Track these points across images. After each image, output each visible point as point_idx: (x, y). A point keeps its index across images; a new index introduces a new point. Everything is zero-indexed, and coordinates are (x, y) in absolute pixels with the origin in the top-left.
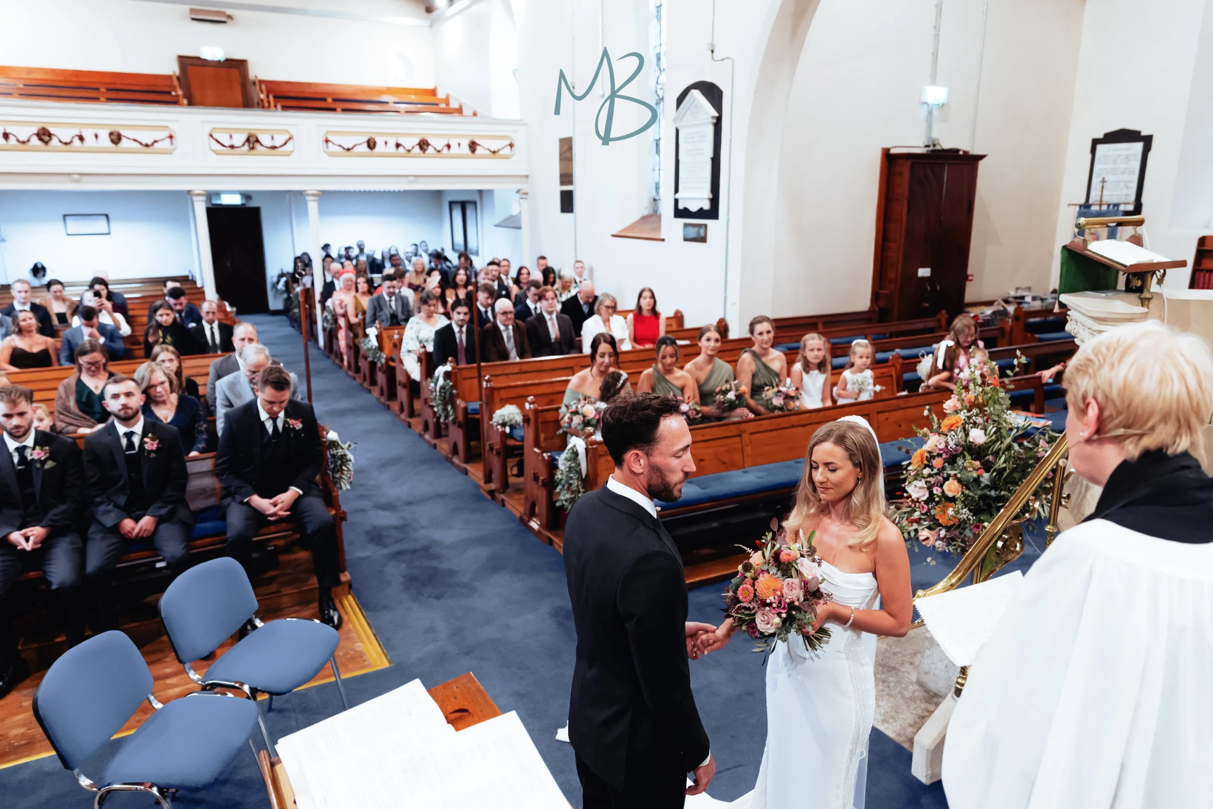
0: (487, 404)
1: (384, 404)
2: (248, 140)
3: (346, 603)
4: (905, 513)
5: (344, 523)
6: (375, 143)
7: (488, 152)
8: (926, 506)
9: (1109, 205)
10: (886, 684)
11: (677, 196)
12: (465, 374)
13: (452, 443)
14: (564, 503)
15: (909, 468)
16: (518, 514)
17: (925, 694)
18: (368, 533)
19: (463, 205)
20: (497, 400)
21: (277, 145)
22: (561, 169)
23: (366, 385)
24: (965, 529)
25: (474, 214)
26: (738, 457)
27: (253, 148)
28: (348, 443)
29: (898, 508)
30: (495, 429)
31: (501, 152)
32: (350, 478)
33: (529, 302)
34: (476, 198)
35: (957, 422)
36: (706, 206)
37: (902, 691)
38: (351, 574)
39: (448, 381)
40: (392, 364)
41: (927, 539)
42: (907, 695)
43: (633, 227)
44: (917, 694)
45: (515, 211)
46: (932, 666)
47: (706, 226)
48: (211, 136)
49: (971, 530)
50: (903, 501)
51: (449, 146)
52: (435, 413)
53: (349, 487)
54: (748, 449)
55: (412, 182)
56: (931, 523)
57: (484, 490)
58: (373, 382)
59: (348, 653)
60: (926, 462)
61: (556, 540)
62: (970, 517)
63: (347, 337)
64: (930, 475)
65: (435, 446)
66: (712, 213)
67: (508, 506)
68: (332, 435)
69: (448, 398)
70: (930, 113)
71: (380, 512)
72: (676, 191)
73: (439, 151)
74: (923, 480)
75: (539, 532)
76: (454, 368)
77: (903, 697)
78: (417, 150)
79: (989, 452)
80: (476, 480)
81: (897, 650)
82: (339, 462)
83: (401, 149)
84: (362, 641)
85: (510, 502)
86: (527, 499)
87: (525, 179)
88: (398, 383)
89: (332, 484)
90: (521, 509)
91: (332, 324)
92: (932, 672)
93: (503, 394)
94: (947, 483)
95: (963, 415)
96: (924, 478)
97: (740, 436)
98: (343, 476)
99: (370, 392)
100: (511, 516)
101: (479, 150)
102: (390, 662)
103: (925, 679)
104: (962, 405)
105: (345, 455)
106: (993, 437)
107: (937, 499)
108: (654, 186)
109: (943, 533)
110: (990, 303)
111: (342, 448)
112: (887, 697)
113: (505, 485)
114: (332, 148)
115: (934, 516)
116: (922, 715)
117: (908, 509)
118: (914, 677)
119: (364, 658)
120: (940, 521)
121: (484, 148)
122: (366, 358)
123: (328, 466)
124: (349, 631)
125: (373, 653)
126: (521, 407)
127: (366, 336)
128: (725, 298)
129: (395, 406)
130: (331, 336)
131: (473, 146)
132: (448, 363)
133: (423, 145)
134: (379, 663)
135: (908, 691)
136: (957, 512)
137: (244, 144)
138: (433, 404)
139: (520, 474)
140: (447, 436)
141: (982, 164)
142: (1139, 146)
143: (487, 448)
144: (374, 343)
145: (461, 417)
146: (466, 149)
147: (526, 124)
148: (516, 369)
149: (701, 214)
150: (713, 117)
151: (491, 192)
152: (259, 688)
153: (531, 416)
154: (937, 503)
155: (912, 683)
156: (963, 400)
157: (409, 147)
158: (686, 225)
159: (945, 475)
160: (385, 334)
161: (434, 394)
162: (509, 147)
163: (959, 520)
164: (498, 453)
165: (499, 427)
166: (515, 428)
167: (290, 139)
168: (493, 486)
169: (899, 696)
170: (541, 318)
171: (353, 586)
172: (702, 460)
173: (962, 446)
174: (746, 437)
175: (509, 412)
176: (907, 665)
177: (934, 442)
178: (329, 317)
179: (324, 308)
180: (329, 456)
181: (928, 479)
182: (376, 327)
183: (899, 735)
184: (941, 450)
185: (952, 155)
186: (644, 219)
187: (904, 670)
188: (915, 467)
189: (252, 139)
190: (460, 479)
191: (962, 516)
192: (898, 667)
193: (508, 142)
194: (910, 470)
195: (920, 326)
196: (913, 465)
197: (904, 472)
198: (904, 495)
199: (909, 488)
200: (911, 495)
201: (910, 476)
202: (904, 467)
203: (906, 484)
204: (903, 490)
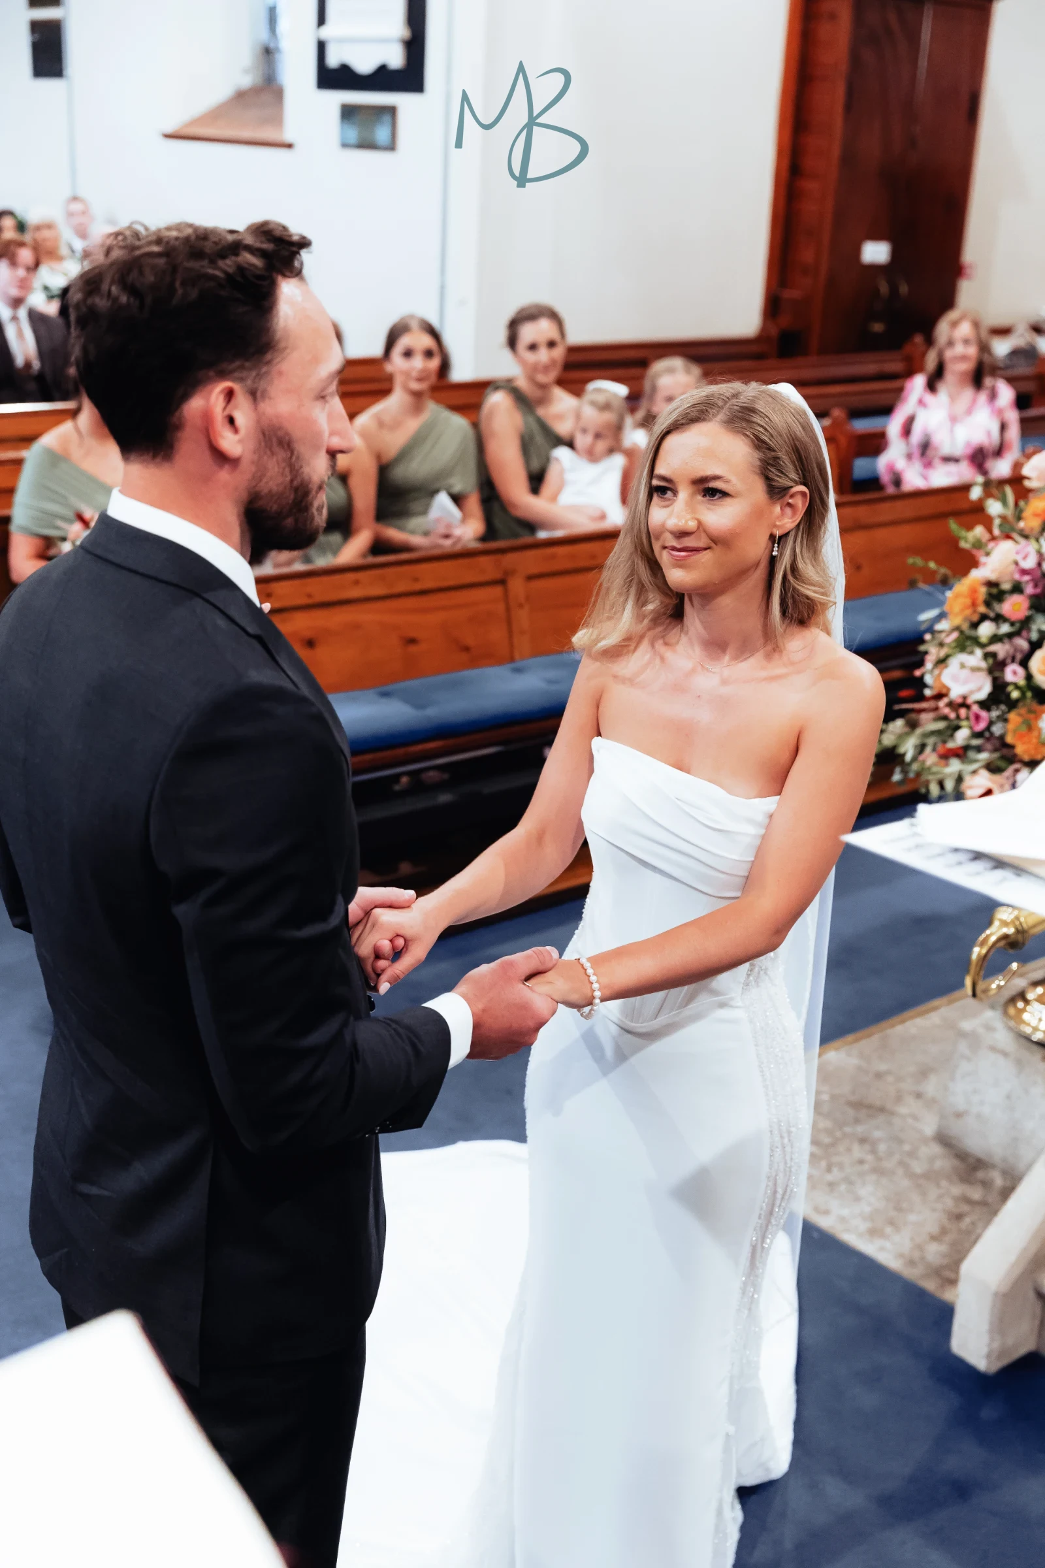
4: (933, 733)
8: (985, 713)
10: (867, 1147)
11: (324, 33)
15: (939, 627)
17: (955, 1162)
26: (497, 634)
29: (913, 725)
36: (395, 58)
37: (906, 1158)
41: (989, 792)
42: (918, 1168)
43: (217, 114)
44: (938, 1164)
46: (975, 1098)
47: (392, 111)
50: (924, 705)
54: (523, 617)
56: (998, 755)
60: (982, 609)
64: (995, 638)
66: (410, 76)
72: (322, 20)
74: (979, 652)
77: (911, 1175)
81: (883, 1067)
92: (976, 1109)
94: (1039, 655)
96: (983, 645)
97: (502, 582)
103: (955, 1128)
107: (1015, 694)
108: (264, 15)
110: (1004, 332)
112: (874, 1177)
115: (1002, 737)
116: (956, 1210)
117: (941, 725)
118: (929, 1127)
120: (1020, 750)
128: (443, 288)
135: (918, 1157)
149: (384, 79)
154: (1013, 705)
155: (927, 1141)
158: (349, 113)
159: (1034, 635)
169: (900, 1171)
172: (412, 641)
174: (517, 586)
176: (910, 1100)
177: (1001, 559)
181: (993, 648)
183: (911, 1263)
184: (1025, 571)
186: (241, 97)
187: (903, 1110)
188: (958, 620)
192: (889, 1105)
194: (940, 632)
195: (871, 368)
196: (950, 617)
197: (928, 637)
198: (928, 692)
199: (939, 675)
200: (948, 690)
201: (941, 645)
202: (923, 627)
203: (929, 665)
204: (920, 683)
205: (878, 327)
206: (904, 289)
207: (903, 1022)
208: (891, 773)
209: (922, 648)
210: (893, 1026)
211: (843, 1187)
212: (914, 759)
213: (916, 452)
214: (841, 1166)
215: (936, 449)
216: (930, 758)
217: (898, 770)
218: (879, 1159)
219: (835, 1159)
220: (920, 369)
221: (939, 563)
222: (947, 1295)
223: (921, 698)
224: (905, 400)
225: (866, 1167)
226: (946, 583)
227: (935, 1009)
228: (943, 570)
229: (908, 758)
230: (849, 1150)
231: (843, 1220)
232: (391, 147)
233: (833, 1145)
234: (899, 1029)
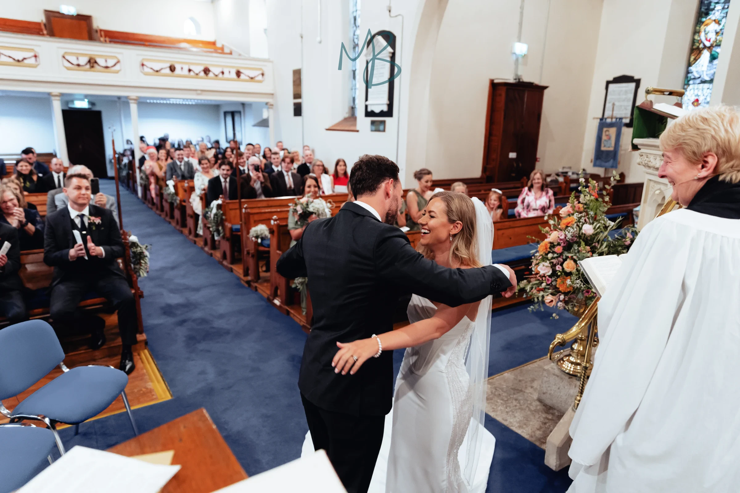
0: (245, 223)
1: (179, 230)
2: (89, 61)
3: (143, 355)
4: (535, 284)
5: (141, 300)
6: (175, 68)
7: (247, 78)
8: (550, 279)
9: (617, 119)
10: (517, 401)
11: (367, 103)
12: (231, 206)
13: (222, 252)
14: (298, 285)
15: (536, 255)
16: (265, 296)
17: (544, 407)
18: (162, 308)
19: (233, 114)
20: (252, 221)
21: (109, 65)
22: (294, 91)
23: (168, 219)
24: (578, 294)
25: (239, 118)
27: (92, 67)
28: (146, 245)
29: (529, 282)
30: (251, 239)
31: (257, 79)
32: (146, 268)
33: (273, 167)
34: (240, 108)
35: (572, 221)
36: (385, 109)
37: (529, 406)
38: (147, 335)
39: (220, 210)
40: (184, 204)
41: (552, 301)
42: (532, 408)
43: (339, 124)
44: (538, 407)
45: (265, 116)
46: (549, 389)
47: (384, 122)
48: (64, 57)
49: (583, 294)
50: (532, 276)
51: (223, 73)
52: (211, 232)
53: (145, 275)
55: (198, 94)
56: (554, 290)
57: (244, 281)
58: (172, 217)
59: (141, 390)
60: (549, 250)
61: (292, 311)
62: (582, 285)
63: (156, 188)
64: (553, 258)
65: (211, 255)
66: (389, 113)
67: (259, 291)
68: (133, 238)
69: (220, 221)
70: (517, 60)
71: (171, 295)
72: (366, 100)
73: (216, 76)
74: (548, 262)
75: (280, 307)
76: (223, 202)
77: (531, 411)
78: (202, 74)
79: (595, 241)
80: (239, 275)
81: (521, 378)
82: (138, 257)
83: (192, 73)
84: (152, 381)
85: (261, 288)
86: (272, 285)
87: (271, 96)
88: (187, 215)
89: (133, 273)
90: (268, 292)
91: (146, 181)
92: (549, 392)
93: (256, 218)
94: (566, 263)
95: (576, 216)
96: (549, 260)
98: (142, 267)
99: (170, 223)
100: (262, 298)
101: (242, 76)
102: (171, 396)
103: (543, 397)
104: (573, 210)
105: (143, 253)
106: (598, 230)
107: (559, 274)
108: (352, 99)
109: (562, 297)
110: (549, 175)
111: (141, 248)
112: (520, 410)
113: (257, 277)
114: (146, 70)
115: (555, 286)
116: (544, 422)
117: (537, 282)
118: (535, 396)
119: (153, 393)
120: (560, 289)
121: (245, 75)
122: (166, 201)
123: (131, 260)
124: (144, 375)
125: (160, 390)
126: (268, 225)
127: (167, 186)
129: (186, 231)
130: (146, 188)
131: (238, 74)
132: (220, 199)
133: (206, 71)
134: (163, 396)
135: (532, 405)
136: (573, 282)
137: (86, 64)
138: (209, 225)
139: (268, 270)
140: (219, 248)
141: (546, 92)
142: (633, 85)
143: (245, 253)
144: (172, 190)
145: (228, 234)
146: (234, 75)
147: (272, 62)
148: (265, 204)
149: (382, 114)
150: (390, 53)
151: (250, 105)
152: (57, 420)
153: (275, 229)
154: (558, 277)
155: (535, 401)
156: (575, 207)
157: (197, 72)
158: (373, 123)
159: (564, 257)
160: (179, 185)
161: (210, 219)
162: (261, 76)
163: (574, 288)
164: (253, 256)
165: (253, 239)
166: (265, 239)
167: (118, 62)
168: (249, 278)
169: (527, 409)
170: (280, 174)
171: (150, 343)
173: (576, 237)
175: (261, 229)
176: (529, 388)
177: (554, 236)
178: (144, 177)
179: (141, 171)
180: (131, 253)
181: (552, 261)
182: (174, 181)
183: (532, 436)
184: (561, 240)
185: (530, 86)
186: (346, 119)
187: (527, 391)
188: (542, 253)
189: (92, 61)
190: (227, 274)
191: (575, 285)
192: (523, 390)
193: (260, 72)
194: (537, 256)
195: (512, 186)
196: (539, 252)
197: (533, 257)
198: (533, 273)
199: (537, 268)
200: (539, 272)
201: (537, 260)
202: (532, 255)
203: (533, 265)
204: (531, 270)
205: (514, 175)
206: (520, 165)
207: (526, 365)
208: (523, 295)
209: (532, 260)
210: (524, 366)
211: (511, 413)
212: (530, 291)
213: (526, 208)
214: (510, 407)
215: (531, 207)
216: (534, 291)
217: (525, 294)
218: (521, 405)
219: (508, 405)
220: (526, 185)
221: (535, 237)
222: (543, 447)
223: (532, 274)
224: (523, 193)
225: (517, 407)
226: (538, 243)
227: (536, 362)
228: (537, 239)
229: (528, 291)
230: (512, 402)
231: (511, 423)
232: (384, 131)
233: (507, 400)
234: (526, 367)
